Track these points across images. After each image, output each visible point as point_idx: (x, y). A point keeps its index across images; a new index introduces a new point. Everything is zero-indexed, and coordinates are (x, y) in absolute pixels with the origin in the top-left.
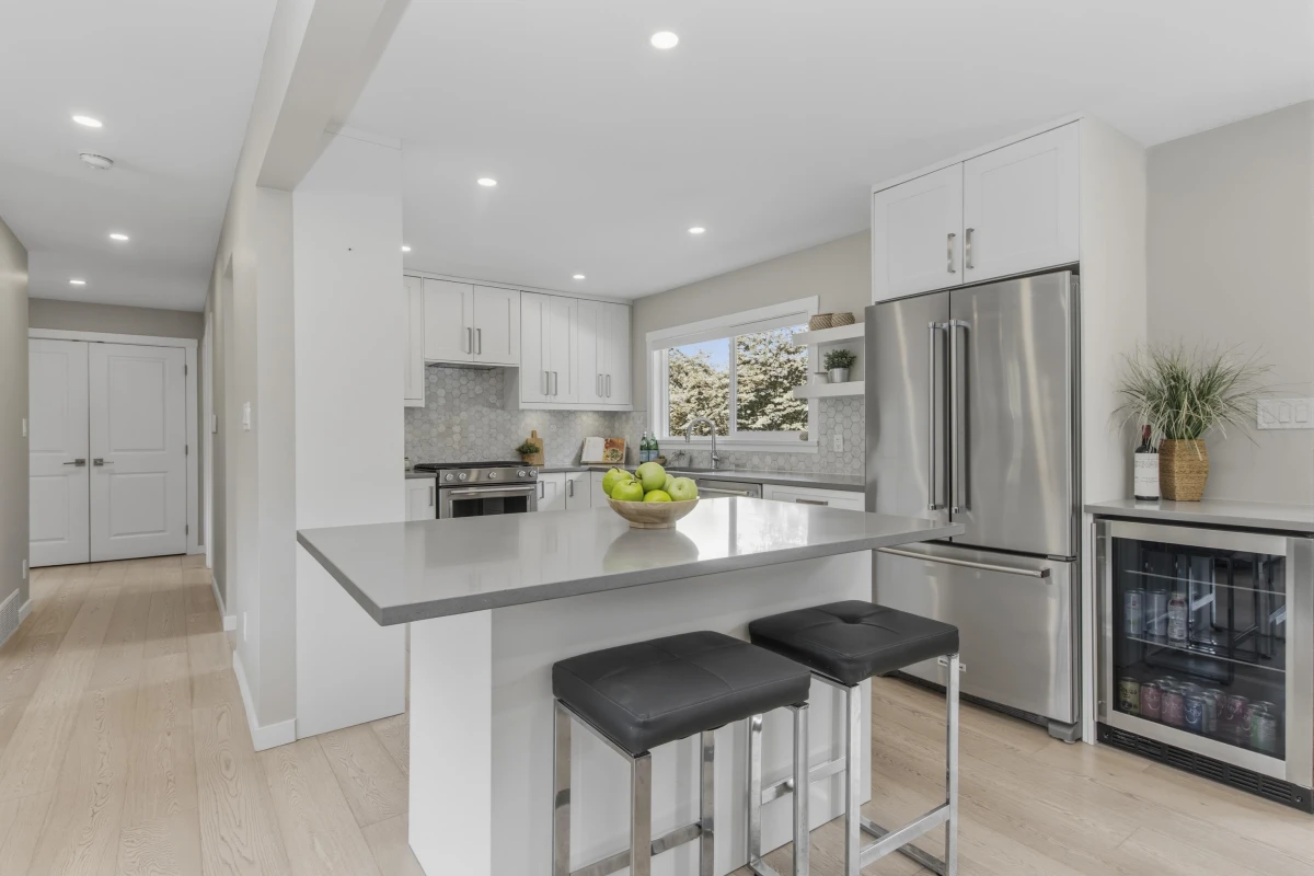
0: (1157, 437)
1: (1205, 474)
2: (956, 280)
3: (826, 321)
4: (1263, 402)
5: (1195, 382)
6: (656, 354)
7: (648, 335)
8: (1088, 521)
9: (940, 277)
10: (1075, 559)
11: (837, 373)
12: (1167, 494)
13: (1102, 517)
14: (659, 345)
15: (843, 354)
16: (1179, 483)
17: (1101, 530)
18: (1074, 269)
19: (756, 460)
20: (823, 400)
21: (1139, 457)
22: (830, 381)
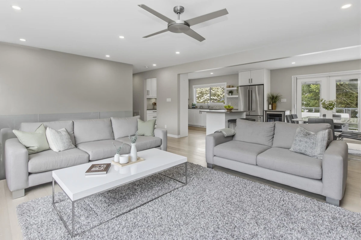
0: (271, 103)
1: (276, 107)
2: (250, 84)
3: (229, 87)
4: (281, 99)
5: (275, 97)
6: (195, 89)
7: (193, 86)
8: (264, 112)
9: (247, 83)
10: (263, 116)
11: (230, 94)
12: (272, 109)
13: (266, 111)
14: (195, 87)
15: (231, 91)
16: (273, 108)
17: (266, 113)
18: (263, 85)
19: (215, 107)
20: (227, 98)
21: (270, 105)
22: (229, 95)
